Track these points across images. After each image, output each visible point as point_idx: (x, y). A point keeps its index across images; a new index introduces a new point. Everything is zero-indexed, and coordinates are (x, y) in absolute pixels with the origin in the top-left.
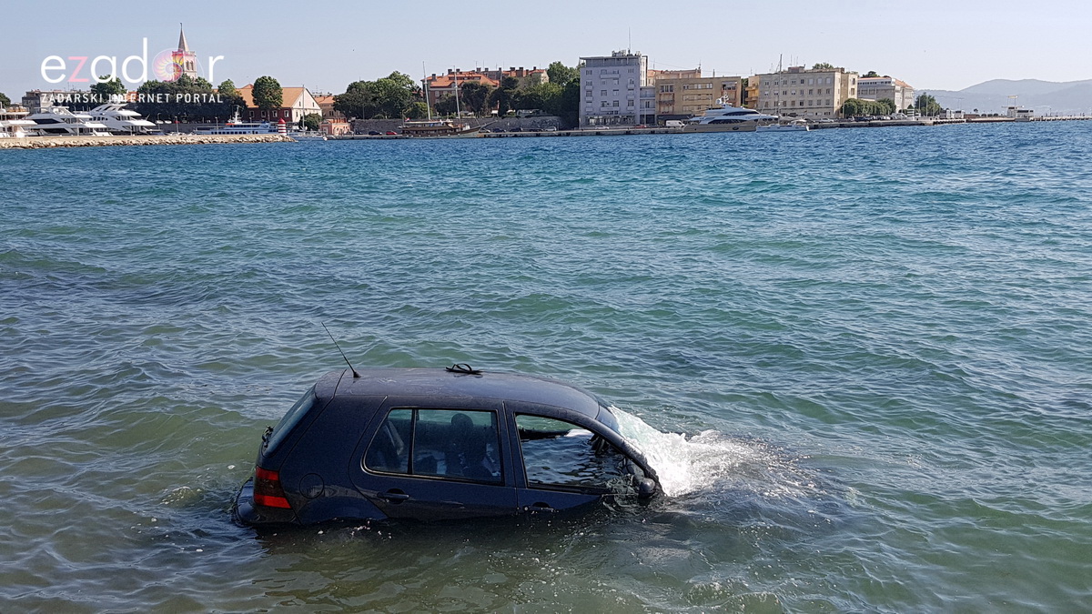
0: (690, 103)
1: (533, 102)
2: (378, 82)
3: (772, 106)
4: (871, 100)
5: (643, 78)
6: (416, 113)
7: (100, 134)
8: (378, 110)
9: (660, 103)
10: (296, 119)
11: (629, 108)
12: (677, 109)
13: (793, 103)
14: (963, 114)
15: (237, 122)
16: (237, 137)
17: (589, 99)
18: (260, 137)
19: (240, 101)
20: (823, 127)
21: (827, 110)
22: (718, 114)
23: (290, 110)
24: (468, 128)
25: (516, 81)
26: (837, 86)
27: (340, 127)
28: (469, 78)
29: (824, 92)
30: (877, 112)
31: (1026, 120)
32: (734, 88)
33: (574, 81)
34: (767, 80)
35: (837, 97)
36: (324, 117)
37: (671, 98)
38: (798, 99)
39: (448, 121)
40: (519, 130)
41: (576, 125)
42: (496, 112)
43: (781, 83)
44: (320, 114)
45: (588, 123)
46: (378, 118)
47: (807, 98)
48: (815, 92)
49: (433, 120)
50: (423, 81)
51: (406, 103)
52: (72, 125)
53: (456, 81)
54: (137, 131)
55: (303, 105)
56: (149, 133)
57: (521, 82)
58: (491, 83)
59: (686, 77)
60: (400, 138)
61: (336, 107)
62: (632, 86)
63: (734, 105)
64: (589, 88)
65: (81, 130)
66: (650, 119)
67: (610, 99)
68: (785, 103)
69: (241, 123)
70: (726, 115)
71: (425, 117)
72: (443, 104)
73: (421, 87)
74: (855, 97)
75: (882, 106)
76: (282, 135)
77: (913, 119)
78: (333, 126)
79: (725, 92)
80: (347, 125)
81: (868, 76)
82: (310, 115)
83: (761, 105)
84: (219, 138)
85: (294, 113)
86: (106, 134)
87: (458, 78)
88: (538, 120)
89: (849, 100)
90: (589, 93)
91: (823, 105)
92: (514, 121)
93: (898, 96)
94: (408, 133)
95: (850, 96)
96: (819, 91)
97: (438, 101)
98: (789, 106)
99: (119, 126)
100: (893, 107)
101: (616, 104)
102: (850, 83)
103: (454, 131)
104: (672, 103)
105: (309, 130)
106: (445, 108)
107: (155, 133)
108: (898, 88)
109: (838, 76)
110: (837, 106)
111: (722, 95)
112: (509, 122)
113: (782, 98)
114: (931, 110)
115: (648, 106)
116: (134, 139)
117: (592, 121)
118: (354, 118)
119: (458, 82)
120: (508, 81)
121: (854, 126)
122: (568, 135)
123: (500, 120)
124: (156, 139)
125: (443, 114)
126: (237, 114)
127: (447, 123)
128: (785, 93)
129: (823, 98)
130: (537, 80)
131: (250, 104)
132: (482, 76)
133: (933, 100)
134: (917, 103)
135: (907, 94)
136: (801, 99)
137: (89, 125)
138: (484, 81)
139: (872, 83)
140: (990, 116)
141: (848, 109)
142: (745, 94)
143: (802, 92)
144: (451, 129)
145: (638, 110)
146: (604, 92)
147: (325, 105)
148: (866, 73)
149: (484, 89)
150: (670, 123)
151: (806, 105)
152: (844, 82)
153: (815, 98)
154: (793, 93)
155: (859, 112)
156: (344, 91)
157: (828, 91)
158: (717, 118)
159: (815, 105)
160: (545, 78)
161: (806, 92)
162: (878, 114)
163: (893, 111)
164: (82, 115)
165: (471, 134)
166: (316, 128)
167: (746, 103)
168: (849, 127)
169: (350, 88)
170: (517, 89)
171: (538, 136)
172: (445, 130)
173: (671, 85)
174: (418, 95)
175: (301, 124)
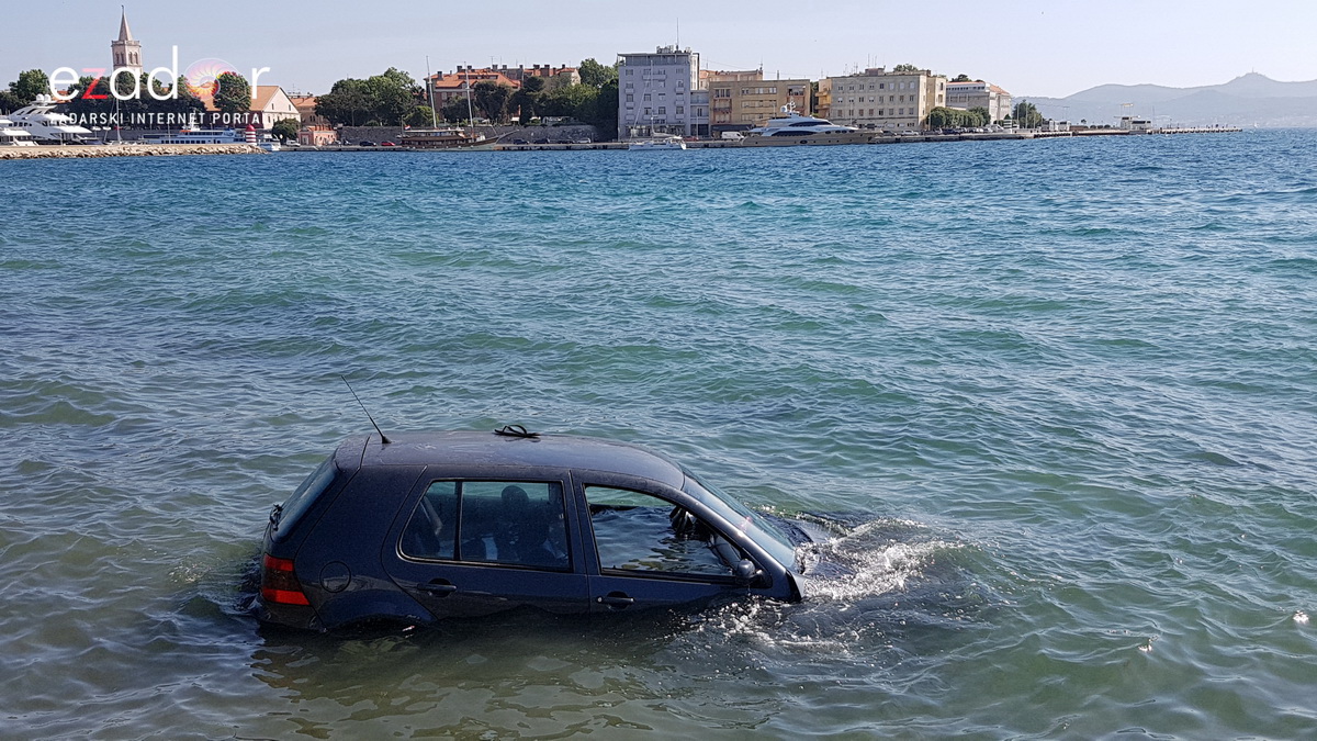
0: (749, 110)
1: (560, 107)
2: (371, 80)
3: (846, 115)
4: (961, 109)
5: (694, 80)
6: (419, 120)
7: (20, 143)
8: (372, 115)
9: (715, 110)
10: (268, 126)
11: (678, 116)
12: (735, 118)
13: (871, 112)
14: (1068, 126)
15: (194, 128)
16: (194, 147)
17: (628, 104)
18: (223, 148)
19: (197, 101)
20: (906, 141)
21: (911, 121)
22: (784, 124)
24: (483, 138)
25: (541, 82)
26: (923, 92)
27: (323, 136)
28: (483, 77)
29: (907, 99)
30: (968, 123)
31: (1143, 131)
32: (802, 94)
33: (612, 82)
34: (841, 84)
35: (922, 105)
36: (303, 123)
37: (728, 105)
38: (877, 107)
39: (458, 129)
40: (545, 141)
41: (615, 137)
42: (517, 119)
43: (857, 88)
44: (298, 119)
45: (628, 134)
46: (371, 125)
47: (887, 106)
48: (897, 99)
49: (439, 128)
50: (427, 80)
51: (405, 106)
53: (467, 81)
54: (69, 140)
56: (83, 142)
57: (547, 81)
58: (510, 84)
59: (745, 79)
60: (399, 150)
61: (318, 111)
62: (681, 90)
63: (802, 114)
64: (629, 91)
66: (703, 130)
67: (654, 105)
68: (861, 112)
69: (198, 130)
70: (793, 125)
71: (430, 125)
72: (451, 109)
73: (424, 87)
74: (943, 105)
75: (974, 116)
76: (252, 146)
77: (1011, 132)
78: (315, 134)
79: (792, 98)
80: (332, 133)
81: (958, 80)
82: (286, 120)
83: (834, 113)
84: (172, 149)
85: (265, 117)
86: (30, 143)
87: (470, 77)
88: (569, 129)
89: (936, 109)
90: (630, 97)
91: (906, 114)
92: (539, 130)
93: (993, 104)
94: (409, 144)
95: (937, 105)
96: (902, 98)
97: (445, 105)
98: (866, 115)
99: (46, 133)
100: (987, 118)
101: (662, 111)
102: (938, 88)
103: (465, 142)
104: (728, 110)
105: (285, 138)
106: (455, 113)
107: (91, 142)
108: (993, 94)
109: (923, 79)
110: (922, 116)
111: (788, 101)
112: (533, 132)
113: (858, 106)
114: (1031, 121)
115: (700, 114)
116: (64, 150)
117: (634, 131)
118: (340, 125)
119: (469, 82)
120: (531, 81)
121: (942, 140)
122: (605, 148)
123: (522, 129)
124: (92, 150)
125: (453, 122)
127: (457, 132)
128: (862, 100)
129: (906, 106)
130: (567, 81)
131: (211, 105)
132: (500, 76)
133: (1033, 108)
134: (1015, 113)
135: (1004, 102)
136: (881, 107)
137: (9, 132)
138: (501, 80)
139: (963, 88)
140: (1100, 127)
141: (936, 120)
142: (814, 101)
143: (881, 99)
144: (462, 140)
145: (688, 119)
146: (648, 97)
147: (305, 108)
148: (956, 77)
149: (502, 90)
150: (725, 135)
151: (886, 115)
152: (931, 87)
153: (897, 106)
154: (871, 101)
155: (948, 123)
156: (328, 92)
157: (912, 98)
158: (782, 129)
159: (896, 114)
160: (576, 78)
161: (886, 99)
162: (970, 125)
163: (987, 122)
165: (486, 147)
166: (294, 137)
167: (816, 111)
168: (936, 140)
169: (336, 88)
170: (542, 92)
171: (569, 148)
172: (454, 141)
173: (729, 88)
174: (420, 97)
175: (275, 131)
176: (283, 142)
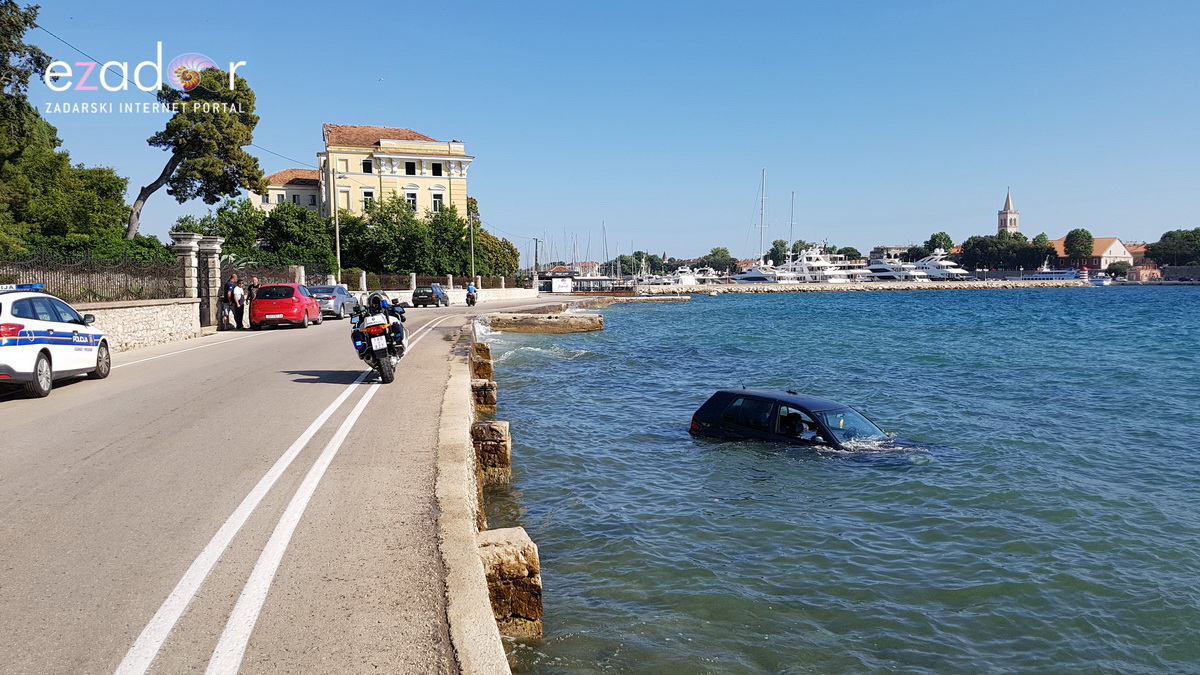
7: (920, 280)
8: (1192, 257)
10: (1104, 266)
15: (1045, 269)
16: (1039, 283)
18: (1062, 283)
19: (1051, 251)
23: (1100, 258)
27: (1149, 274)
36: (1134, 264)
44: (1131, 261)
46: (1193, 264)
52: (899, 273)
54: (951, 278)
55: (1115, 253)
56: (962, 280)
61: (1148, 255)
65: (906, 277)
69: (1049, 270)
76: (1085, 280)
78: (1143, 273)
80: (1157, 272)
84: (1022, 284)
85: (1103, 261)
86: (926, 280)
99: (937, 273)
105: (1116, 275)
107: (968, 280)
116: (947, 284)
118: (1166, 265)
124: (965, 284)
126: (1046, 263)
131: (1061, 253)
137: (913, 273)
147: (1138, 253)
156: (1158, 240)
164: (910, 265)
166: (1124, 275)
169: (1165, 237)
175: (1108, 271)
176: (1114, 279)
